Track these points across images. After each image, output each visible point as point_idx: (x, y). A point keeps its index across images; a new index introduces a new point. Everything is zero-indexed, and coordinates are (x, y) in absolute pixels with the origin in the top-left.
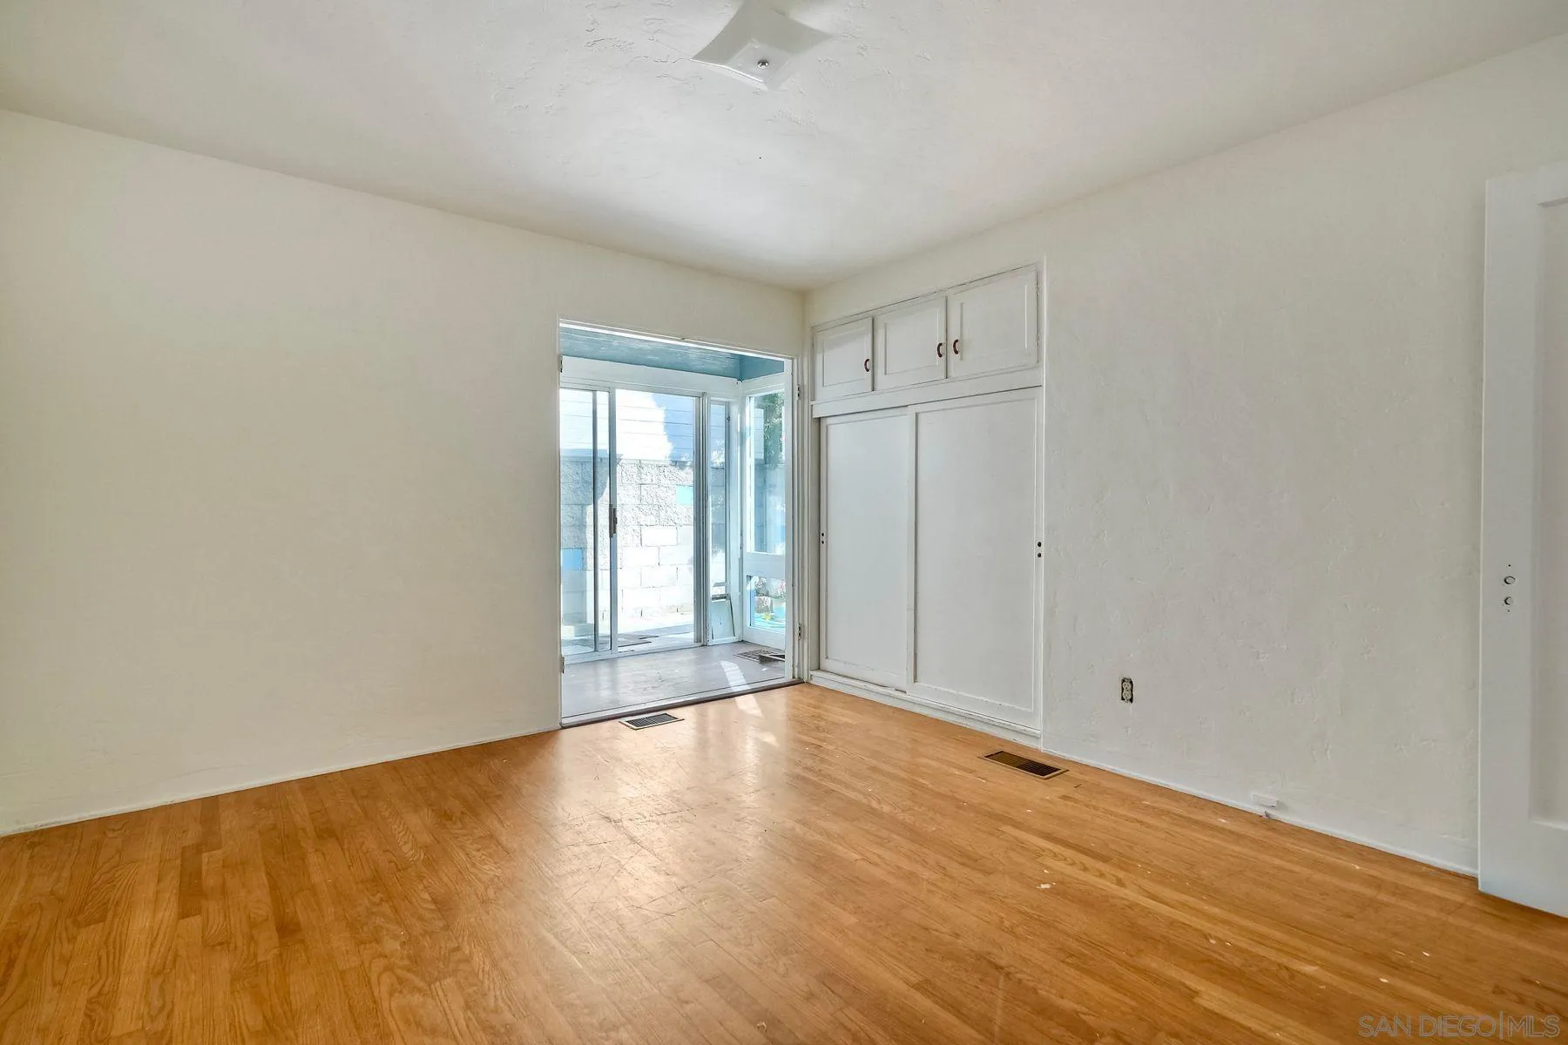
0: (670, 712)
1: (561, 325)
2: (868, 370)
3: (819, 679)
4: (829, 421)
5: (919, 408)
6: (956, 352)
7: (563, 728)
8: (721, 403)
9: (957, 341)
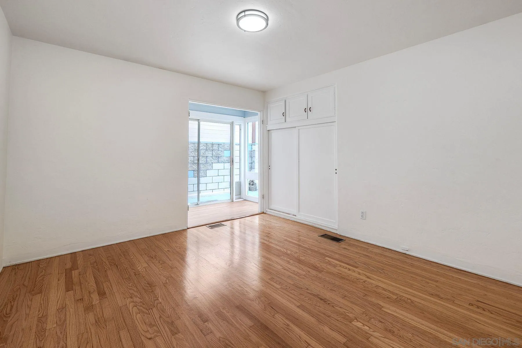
0: (223, 223)
1: (189, 102)
2: (284, 116)
3: (269, 212)
4: (272, 131)
5: (300, 128)
6: (310, 111)
7: (188, 228)
8: (238, 125)
9: (310, 108)
